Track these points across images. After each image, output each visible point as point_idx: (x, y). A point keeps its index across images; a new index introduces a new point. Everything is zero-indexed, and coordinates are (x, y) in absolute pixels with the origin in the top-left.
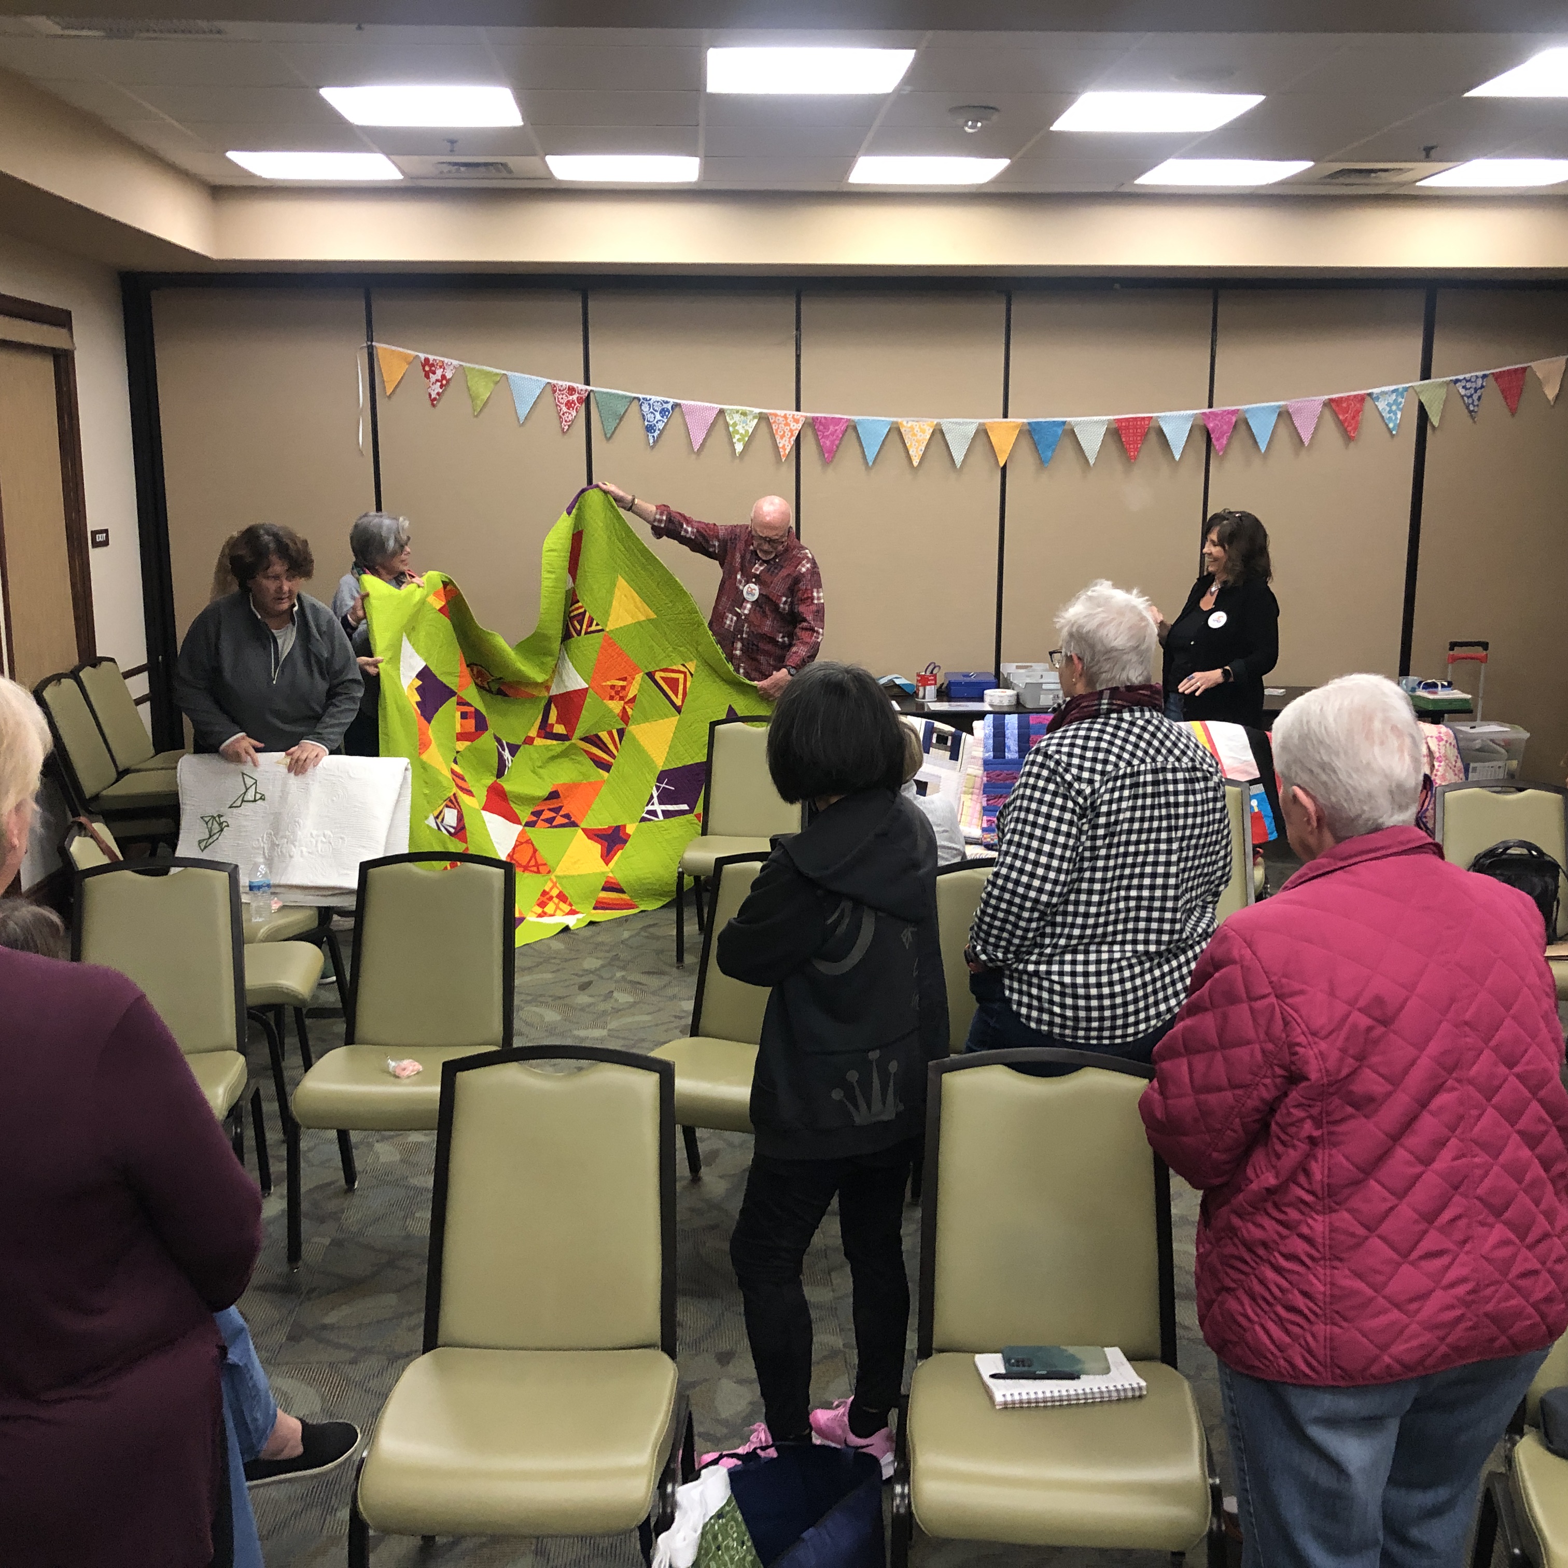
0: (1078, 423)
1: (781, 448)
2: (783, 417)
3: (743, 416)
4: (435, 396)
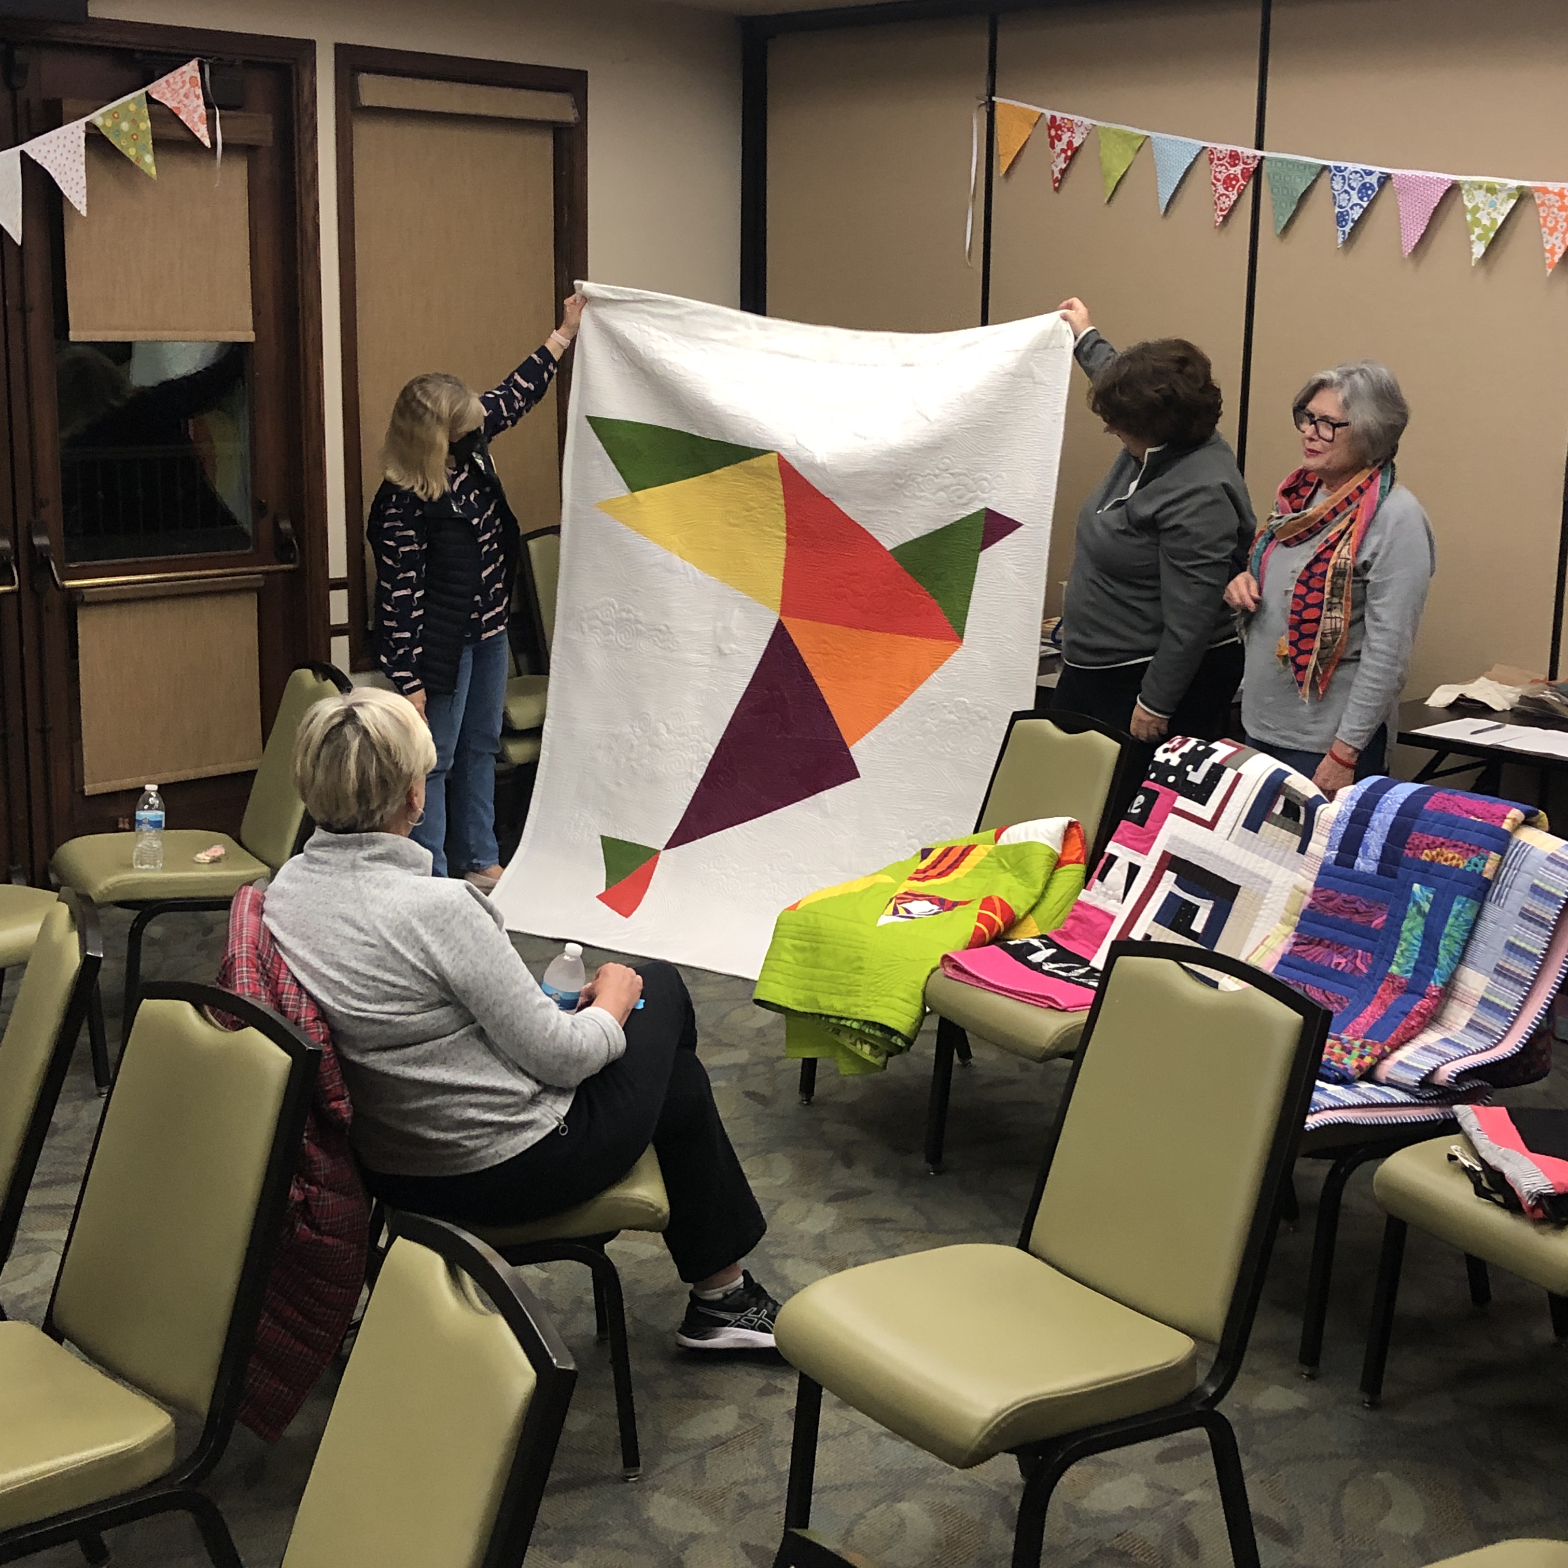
1: (1548, 251)
2: (1555, 194)
3: (1489, 195)
4: (1057, 175)
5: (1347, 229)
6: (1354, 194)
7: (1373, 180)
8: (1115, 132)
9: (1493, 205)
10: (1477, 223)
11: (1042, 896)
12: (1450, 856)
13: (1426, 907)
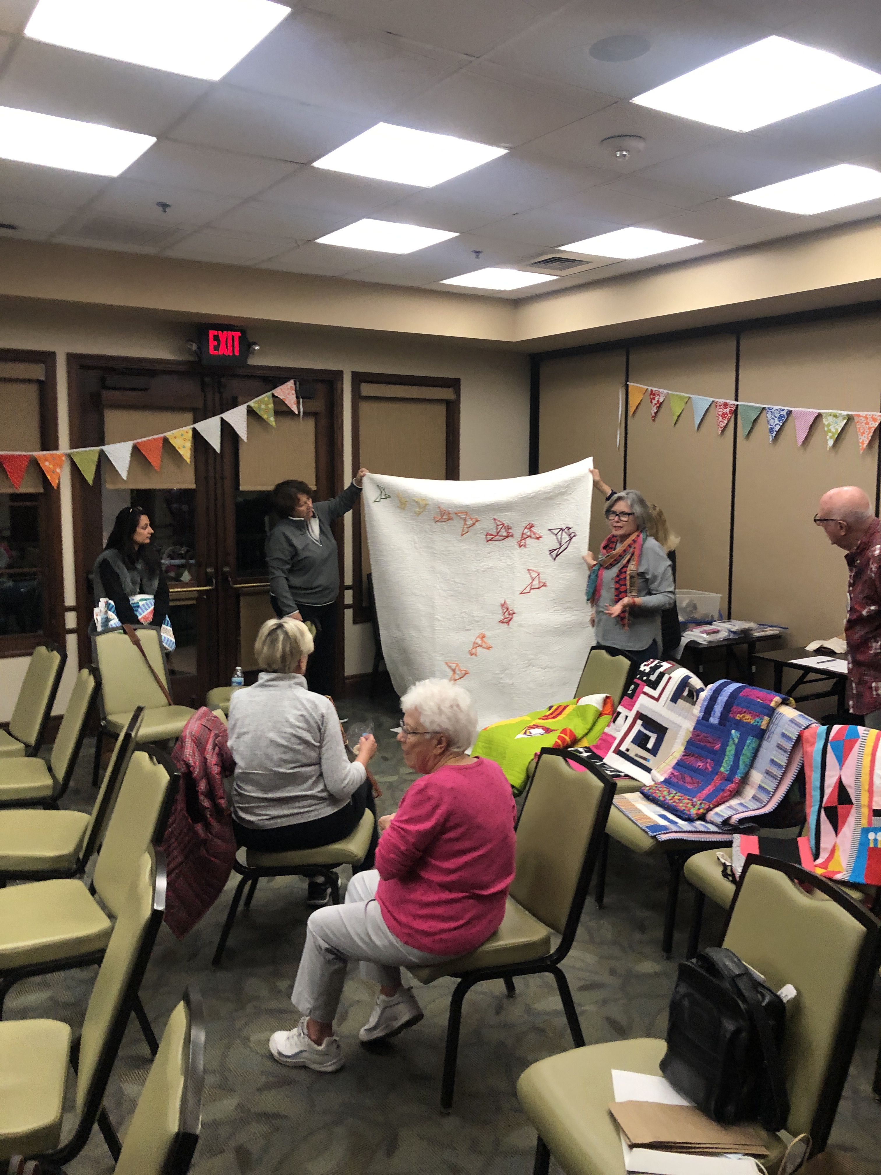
1: (861, 443)
2: (864, 417)
3: (834, 418)
4: (653, 414)
5: (774, 435)
6: (776, 419)
7: (784, 413)
8: (677, 395)
9: (836, 423)
10: (830, 431)
11: (591, 729)
12: (748, 717)
13: (736, 741)
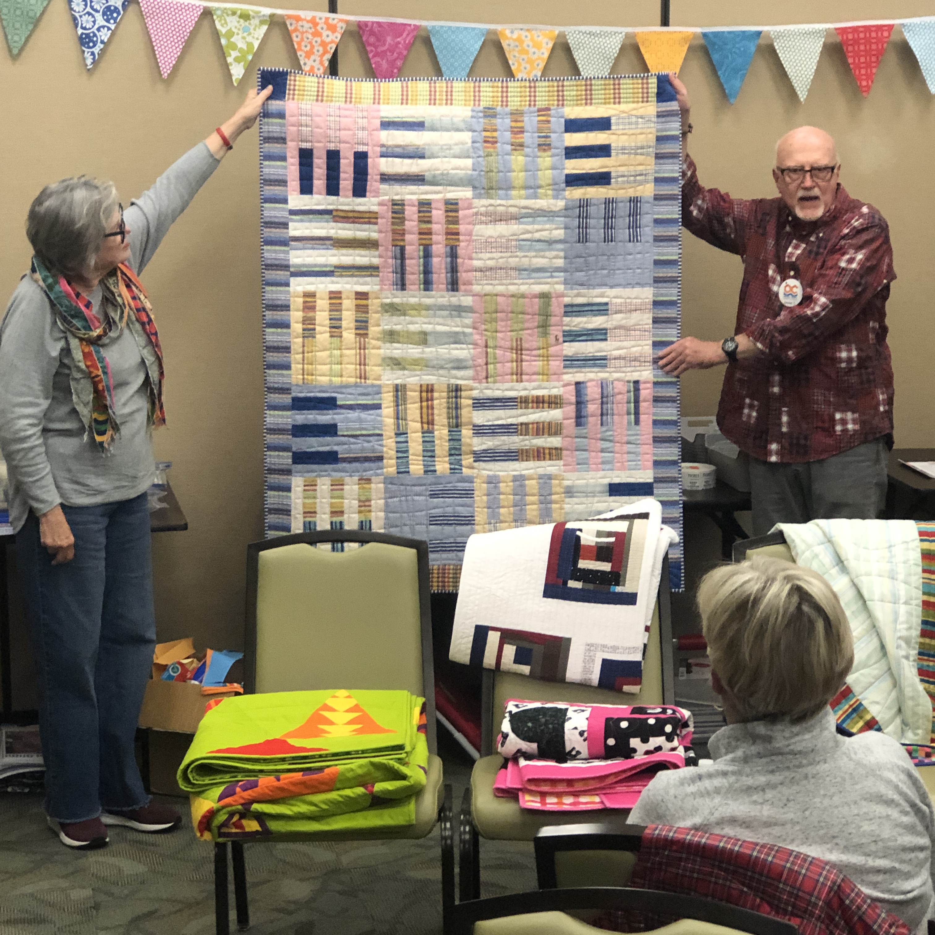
0: (780, 35)
3: (242, 21)
5: (96, 50)
6: (98, 16)
9: (246, 30)
10: (234, 47)
